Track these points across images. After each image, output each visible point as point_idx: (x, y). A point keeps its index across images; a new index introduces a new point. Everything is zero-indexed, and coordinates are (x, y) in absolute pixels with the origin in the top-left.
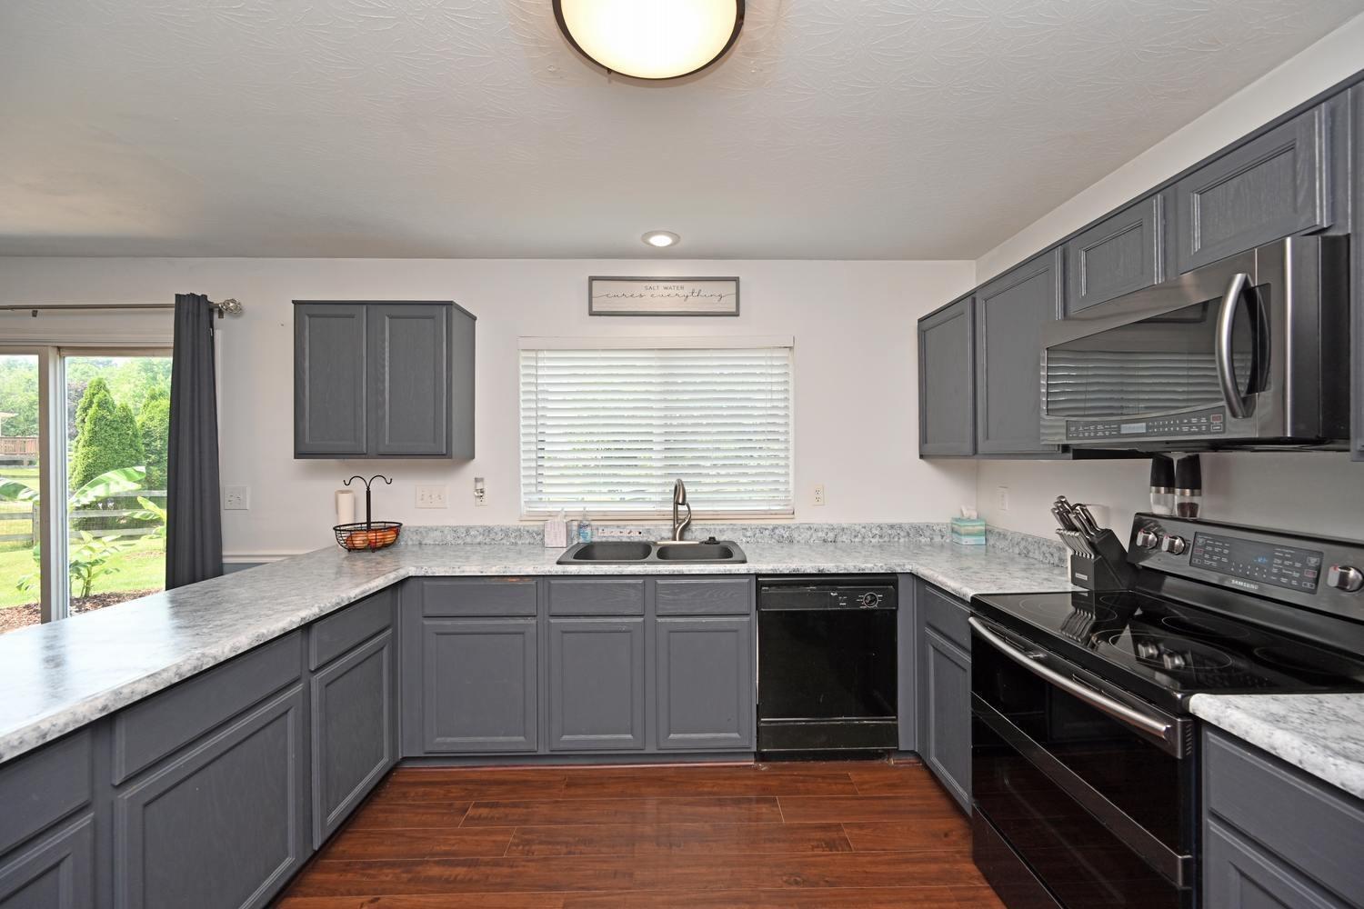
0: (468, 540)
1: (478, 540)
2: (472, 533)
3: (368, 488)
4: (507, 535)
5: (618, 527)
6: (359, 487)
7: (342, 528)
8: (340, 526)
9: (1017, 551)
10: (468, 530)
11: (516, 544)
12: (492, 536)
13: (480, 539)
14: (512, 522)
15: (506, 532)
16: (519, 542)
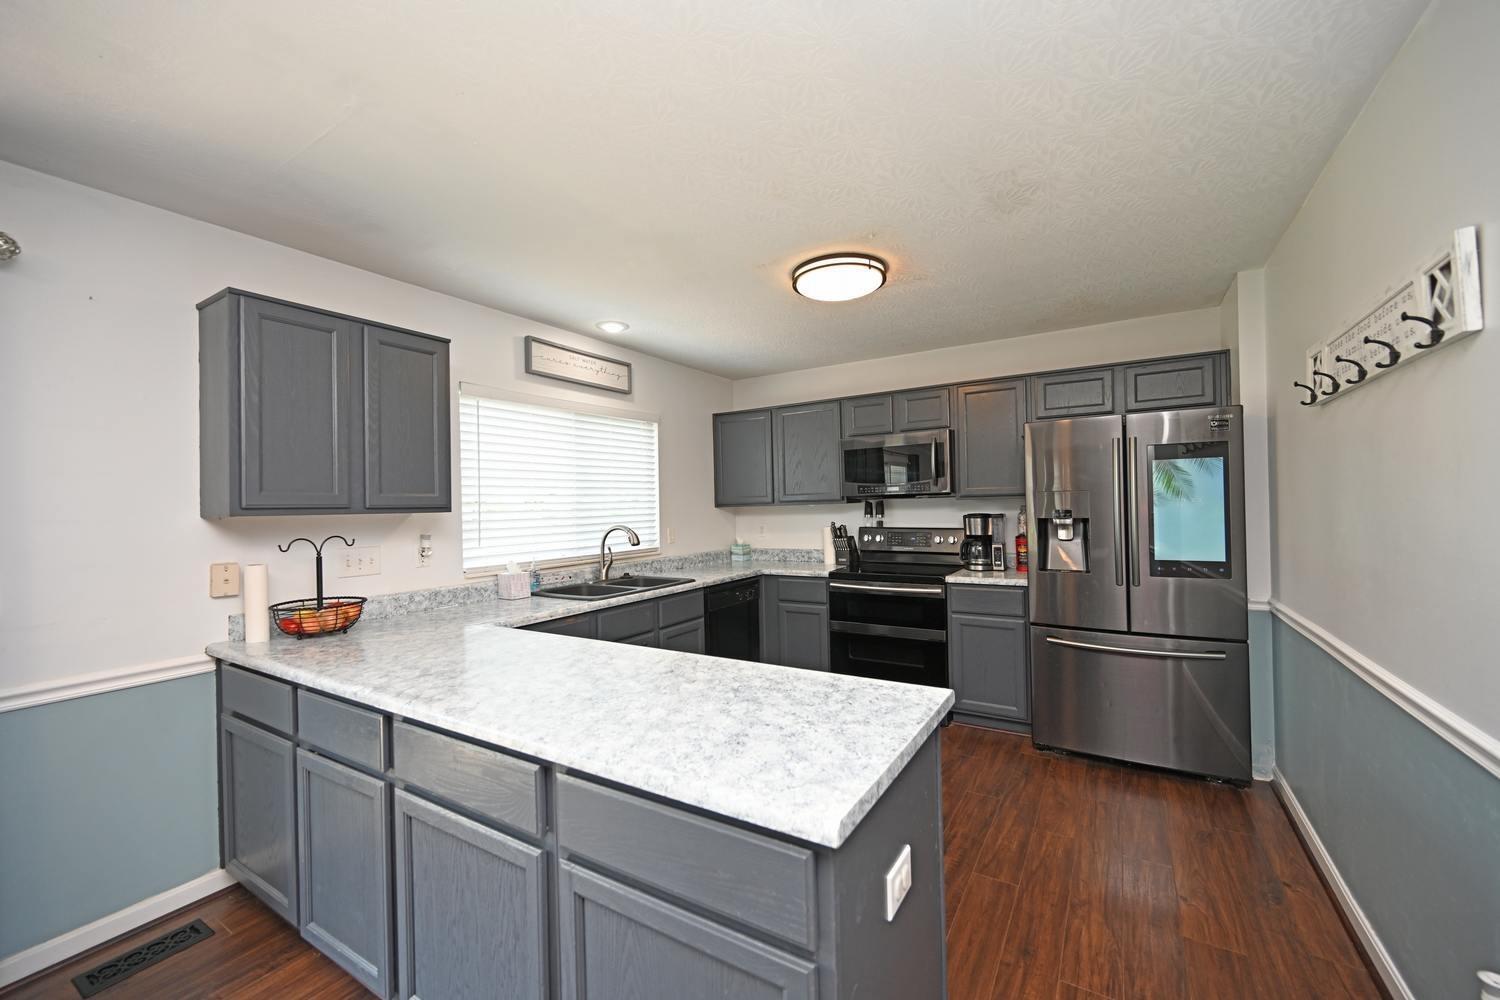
0: (413, 607)
1: (424, 606)
2: (417, 599)
3: (319, 553)
4: (455, 596)
5: (553, 575)
6: (305, 555)
7: (280, 607)
8: (276, 605)
9: (777, 558)
10: (411, 598)
11: (465, 604)
12: (439, 599)
13: (426, 604)
14: (459, 582)
15: (454, 593)
16: (468, 602)
